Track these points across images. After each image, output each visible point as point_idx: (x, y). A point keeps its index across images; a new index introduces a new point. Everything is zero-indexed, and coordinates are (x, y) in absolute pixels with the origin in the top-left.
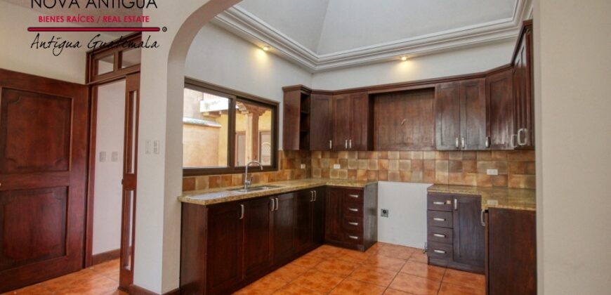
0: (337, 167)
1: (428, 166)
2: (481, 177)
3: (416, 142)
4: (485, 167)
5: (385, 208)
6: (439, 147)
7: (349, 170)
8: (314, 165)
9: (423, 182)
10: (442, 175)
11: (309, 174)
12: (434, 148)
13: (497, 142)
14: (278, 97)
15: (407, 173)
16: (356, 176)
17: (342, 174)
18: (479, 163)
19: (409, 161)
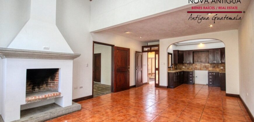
0: (184, 67)
1: (207, 67)
2: (219, 69)
3: (204, 62)
4: (220, 67)
5: (196, 76)
6: (210, 63)
7: (187, 68)
8: (178, 67)
9: (206, 70)
10: (210, 69)
11: (176, 69)
12: (209, 63)
13: (223, 62)
14: (172, 52)
15: (202, 68)
16: (189, 69)
17: (185, 69)
18: (219, 66)
19: (202, 66)
